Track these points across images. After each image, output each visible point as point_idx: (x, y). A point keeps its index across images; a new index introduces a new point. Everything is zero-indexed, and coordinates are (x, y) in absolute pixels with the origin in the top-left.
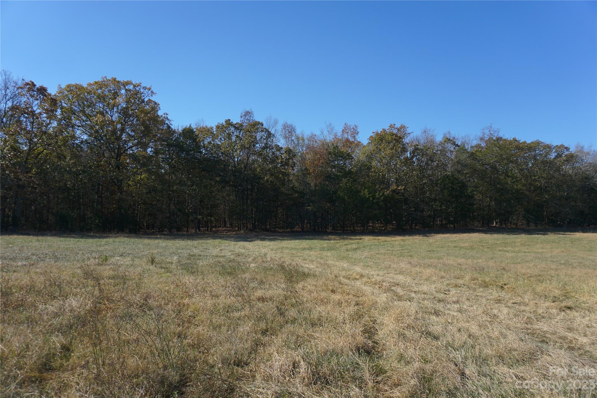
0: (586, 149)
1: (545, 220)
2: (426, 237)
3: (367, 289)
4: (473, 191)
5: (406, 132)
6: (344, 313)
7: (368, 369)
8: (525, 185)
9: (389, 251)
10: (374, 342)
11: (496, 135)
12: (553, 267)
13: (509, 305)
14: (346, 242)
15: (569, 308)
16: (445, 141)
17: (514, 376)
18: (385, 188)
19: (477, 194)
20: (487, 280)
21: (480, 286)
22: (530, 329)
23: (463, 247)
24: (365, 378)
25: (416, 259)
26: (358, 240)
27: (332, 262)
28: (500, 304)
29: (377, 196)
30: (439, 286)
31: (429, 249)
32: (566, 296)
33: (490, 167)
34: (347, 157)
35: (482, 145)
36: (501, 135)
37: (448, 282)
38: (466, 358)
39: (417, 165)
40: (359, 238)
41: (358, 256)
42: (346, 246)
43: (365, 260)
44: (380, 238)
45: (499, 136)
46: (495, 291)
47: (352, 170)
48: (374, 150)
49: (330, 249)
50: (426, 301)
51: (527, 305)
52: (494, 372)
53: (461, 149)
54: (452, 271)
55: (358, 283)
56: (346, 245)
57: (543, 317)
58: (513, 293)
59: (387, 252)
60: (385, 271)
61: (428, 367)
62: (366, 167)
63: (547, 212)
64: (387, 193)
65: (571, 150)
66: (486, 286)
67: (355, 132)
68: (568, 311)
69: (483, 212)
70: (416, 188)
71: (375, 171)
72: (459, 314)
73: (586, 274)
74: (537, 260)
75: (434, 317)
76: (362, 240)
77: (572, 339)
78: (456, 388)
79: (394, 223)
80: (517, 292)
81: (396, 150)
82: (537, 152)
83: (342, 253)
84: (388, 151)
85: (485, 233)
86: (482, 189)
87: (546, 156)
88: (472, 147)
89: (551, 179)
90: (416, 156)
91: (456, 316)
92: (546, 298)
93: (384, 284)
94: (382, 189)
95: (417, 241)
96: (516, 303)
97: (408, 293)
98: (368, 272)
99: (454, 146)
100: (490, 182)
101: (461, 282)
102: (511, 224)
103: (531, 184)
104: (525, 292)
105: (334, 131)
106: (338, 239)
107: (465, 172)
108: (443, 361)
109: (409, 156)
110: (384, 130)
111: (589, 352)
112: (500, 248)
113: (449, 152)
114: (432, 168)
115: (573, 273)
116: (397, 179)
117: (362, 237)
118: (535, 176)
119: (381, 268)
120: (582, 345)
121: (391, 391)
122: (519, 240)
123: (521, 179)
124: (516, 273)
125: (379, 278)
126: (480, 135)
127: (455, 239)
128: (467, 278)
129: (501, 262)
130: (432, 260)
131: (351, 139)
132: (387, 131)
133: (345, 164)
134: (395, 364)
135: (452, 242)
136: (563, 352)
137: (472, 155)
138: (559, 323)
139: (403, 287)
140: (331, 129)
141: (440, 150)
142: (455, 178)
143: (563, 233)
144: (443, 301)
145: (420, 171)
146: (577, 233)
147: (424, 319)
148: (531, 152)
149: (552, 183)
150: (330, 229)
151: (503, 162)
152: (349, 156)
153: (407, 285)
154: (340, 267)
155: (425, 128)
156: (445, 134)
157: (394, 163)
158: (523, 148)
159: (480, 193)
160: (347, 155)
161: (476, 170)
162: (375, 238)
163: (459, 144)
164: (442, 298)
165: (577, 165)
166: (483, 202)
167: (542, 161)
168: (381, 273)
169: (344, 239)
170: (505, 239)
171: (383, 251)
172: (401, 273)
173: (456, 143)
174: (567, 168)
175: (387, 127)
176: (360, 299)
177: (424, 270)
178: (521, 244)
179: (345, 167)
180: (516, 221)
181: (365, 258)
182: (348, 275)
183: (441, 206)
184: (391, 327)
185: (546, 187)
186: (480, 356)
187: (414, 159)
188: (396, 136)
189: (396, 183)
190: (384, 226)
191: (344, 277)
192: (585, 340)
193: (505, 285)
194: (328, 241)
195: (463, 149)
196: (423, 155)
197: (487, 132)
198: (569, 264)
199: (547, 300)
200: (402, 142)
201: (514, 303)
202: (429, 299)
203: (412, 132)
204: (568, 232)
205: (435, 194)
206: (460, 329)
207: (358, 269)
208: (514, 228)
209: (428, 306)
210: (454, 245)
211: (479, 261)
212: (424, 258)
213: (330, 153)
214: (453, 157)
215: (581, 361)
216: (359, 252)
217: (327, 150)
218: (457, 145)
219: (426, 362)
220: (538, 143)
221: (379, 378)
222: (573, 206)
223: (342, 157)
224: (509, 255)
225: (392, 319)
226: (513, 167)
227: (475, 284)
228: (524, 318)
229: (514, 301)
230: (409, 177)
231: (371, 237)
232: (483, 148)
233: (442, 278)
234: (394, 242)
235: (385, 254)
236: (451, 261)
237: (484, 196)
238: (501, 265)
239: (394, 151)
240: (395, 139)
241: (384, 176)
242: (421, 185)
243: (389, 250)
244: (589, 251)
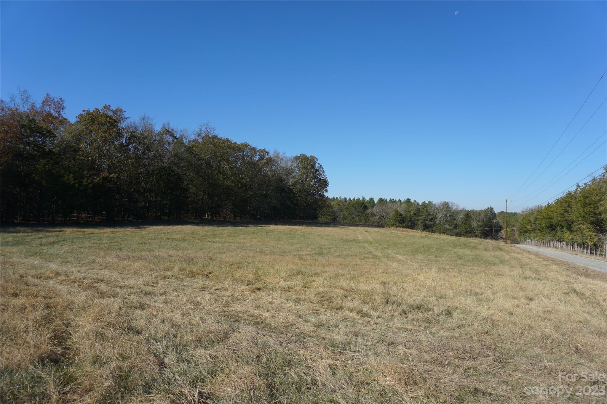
0: (281, 155)
1: (248, 214)
2: (138, 229)
3: (63, 288)
4: (188, 184)
5: (123, 116)
6: (27, 319)
7: (54, 380)
8: (233, 182)
9: (95, 245)
10: (65, 348)
11: (212, 132)
12: (251, 255)
13: (212, 291)
14: (41, 235)
15: (259, 289)
16: (164, 132)
17: (208, 357)
18: (95, 175)
19: (192, 188)
20: (194, 270)
21: (188, 276)
22: (227, 312)
23: (175, 239)
24: (48, 392)
25: (125, 252)
26: (56, 233)
27: (18, 260)
28: (203, 292)
29: (85, 183)
30: (147, 279)
31: (141, 242)
32: (258, 280)
33: (205, 163)
34: (48, 134)
35: (199, 140)
36: (216, 133)
37: (156, 274)
38: (167, 347)
39: (134, 153)
40: (59, 230)
41: (56, 250)
42: (40, 240)
43: (65, 255)
44: (85, 230)
45: (215, 134)
46: (201, 280)
47: (54, 150)
48: (83, 131)
49: (15, 244)
50: (132, 296)
51: (226, 290)
52: (192, 356)
53: (179, 141)
54: (162, 263)
55: (51, 282)
56: (41, 238)
57: (239, 300)
58: (216, 280)
59: (92, 245)
60: (89, 267)
61: (126, 364)
62: (72, 149)
63: (250, 207)
64: (97, 180)
65: (270, 155)
66: (194, 276)
67: (60, 106)
68: (258, 292)
69: (197, 205)
70: (131, 177)
71: (83, 155)
72: (165, 305)
73: (274, 259)
74: (239, 250)
75: (139, 312)
76: (63, 232)
77: (258, 315)
78: (154, 380)
79: (104, 214)
80: (220, 279)
81: (110, 135)
82: (245, 153)
83: (33, 248)
84: (101, 134)
85: (197, 225)
86: (197, 183)
87: (251, 158)
88: (190, 141)
89: (254, 178)
90: (132, 143)
91: (162, 308)
92: (242, 283)
93: (86, 281)
94: (91, 176)
95: (129, 233)
96: (218, 289)
97: (113, 289)
98: (66, 269)
99: (173, 138)
100: (205, 176)
101: (169, 273)
102: (220, 217)
103: (238, 182)
104: (226, 279)
105: (31, 101)
106: (30, 231)
107: (181, 165)
108: (142, 354)
109: (124, 142)
110: (97, 110)
111: (269, 324)
112: (209, 240)
113: (167, 144)
114: (149, 158)
115: (265, 260)
116: (109, 165)
117: (63, 229)
118: (242, 175)
119: (84, 264)
120: (265, 319)
121: (81, 399)
122: (226, 232)
123: (231, 176)
124: (220, 261)
125: (79, 275)
126: (197, 130)
127: (168, 231)
128: (176, 269)
129: (209, 252)
130: (143, 253)
131: (54, 114)
132: (101, 111)
133: (44, 142)
134: (89, 368)
135: (164, 233)
136: (250, 327)
137: (189, 149)
138: (250, 303)
139: (108, 283)
140: (26, 98)
141: (158, 141)
142: (172, 170)
143: (261, 225)
144: (150, 294)
145: (136, 160)
146: (271, 226)
147: (127, 314)
148: (240, 152)
149: (255, 182)
150: (19, 219)
151: (216, 159)
152: (50, 134)
153: (112, 280)
154: (28, 265)
155: (144, 115)
156: (164, 125)
157: (107, 148)
158: (234, 148)
159: (195, 186)
160: (48, 132)
161: (192, 164)
162: (79, 230)
163: (178, 136)
164: (149, 291)
165: (274, 168)
166: (197, 196)
167: (248, 162)
168: (83, 269)
169: (37, 231)
170: (215, 230)
171: (88, 245)
172: (107, 267)
173: (175, 135)
174: (266, 169)
175: (100, 108)
176: (53, 300)
177: (132, 264)
178: (228, 235)
179: (44, 146)
180: (224, 215)
181: (64, 252)
182: (39, 274)
183: (156, 198)
184: (89, 327)
185: (250, 185)
186: (181, 343)
187: (130, 146)
188: (111, 118)
189: (108, 170)
190: (91, 217)
191: (33, 277)
192: (267, 315)
193: (210, 273)
194: (15, 234)
195: (181, 143)
196: (140, 143)
197: (204, 129)
198: (263, 252)
199: (242, 284)
200: (118, 126)
201: (216, 290)
202: (136, 293)
203: (129, 118)
204: (264, 224)
205: (151, 185)
206: (163, 320)
207: (54, 266)
208: (222, 221)
209: (134, 301)
210: (167, 237)
211: (189, 252)
212: (134, 250)
213: (23, 127)
214: (171, 149)
215: (263, 332)
216: (57, 246)
217: (19, 121)
218: (175, 138)
219: (124, 358)
220: (246, 145)
221: (67, 389)
222: (270, 202)
223: (39, 133)
224: (216, 245)
225: (90, 319)
226: (224, 164)
227: (183, 275)
228: (223, 302)
229: (216, 288)
230: (123, 164)
231: (75, 229)
232: (199, 143)
233: (151, 270)
234: (101, 235)
235: (90, 248)
236: (162, 253)
237: (198, 189)
238: (208, 255)
239: (107, 135)
240: (109, 122)
241: (94, 161)
242: (136, 174)
243: (96, 243)
244: (278, 240)
